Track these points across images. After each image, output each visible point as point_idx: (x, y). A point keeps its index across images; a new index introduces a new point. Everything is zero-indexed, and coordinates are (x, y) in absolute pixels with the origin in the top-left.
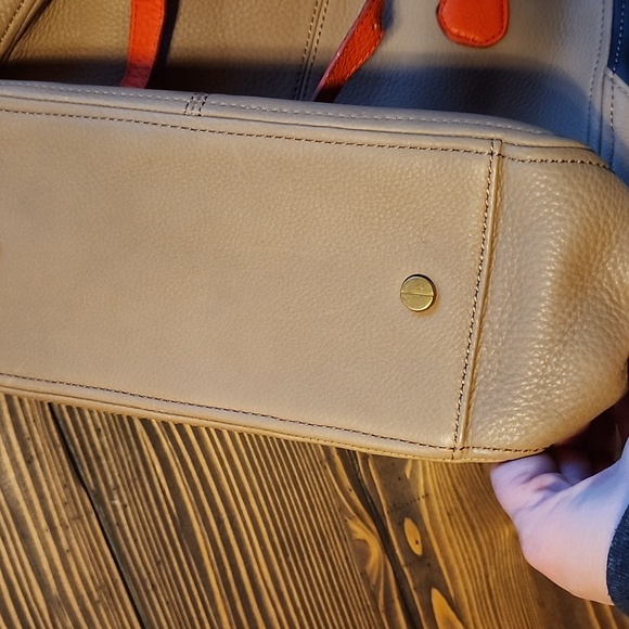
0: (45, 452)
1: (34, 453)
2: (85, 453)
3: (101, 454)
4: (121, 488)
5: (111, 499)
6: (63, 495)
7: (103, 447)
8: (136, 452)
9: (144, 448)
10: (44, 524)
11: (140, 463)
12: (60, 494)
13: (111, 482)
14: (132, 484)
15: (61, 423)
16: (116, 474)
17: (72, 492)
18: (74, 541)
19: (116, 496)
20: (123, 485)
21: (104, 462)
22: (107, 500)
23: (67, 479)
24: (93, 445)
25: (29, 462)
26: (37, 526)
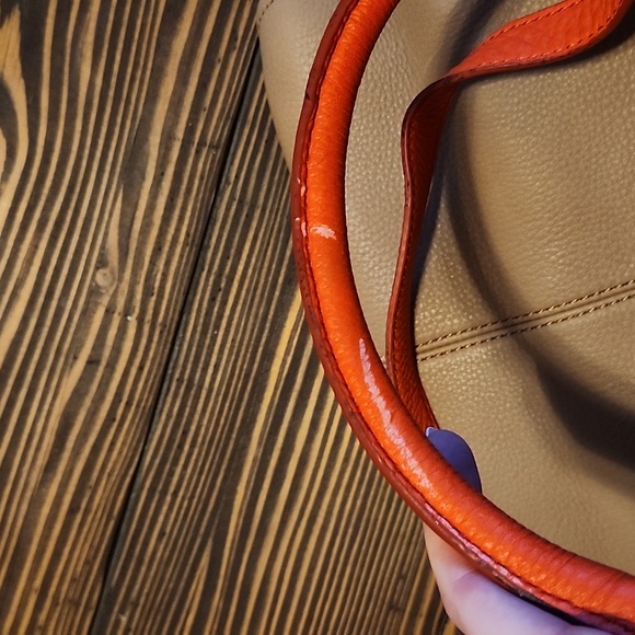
0: (96, 512)
1: (83, 506)
2: (132, 546)
3: (147, 559)
4: (139, 609)
5: (122, 611)
6: (79, 569)
7: (154, 552)
8: (182, 584)
9: (193, 587)
10: (38, 583)
11: (177, 598)
12: (76, 565)
13: (134, 594)
14: (153, 613)
15: (133, 495)
16: (146, 591)
17: (89, 573)
18: (53, 623)
19: (128, 613)
20: (144, 607)
21: (143, 569)
22: (116, 609)
23: (95, 557)
24: (146, 544)
25: (72, 511)
26: (31, 578)
